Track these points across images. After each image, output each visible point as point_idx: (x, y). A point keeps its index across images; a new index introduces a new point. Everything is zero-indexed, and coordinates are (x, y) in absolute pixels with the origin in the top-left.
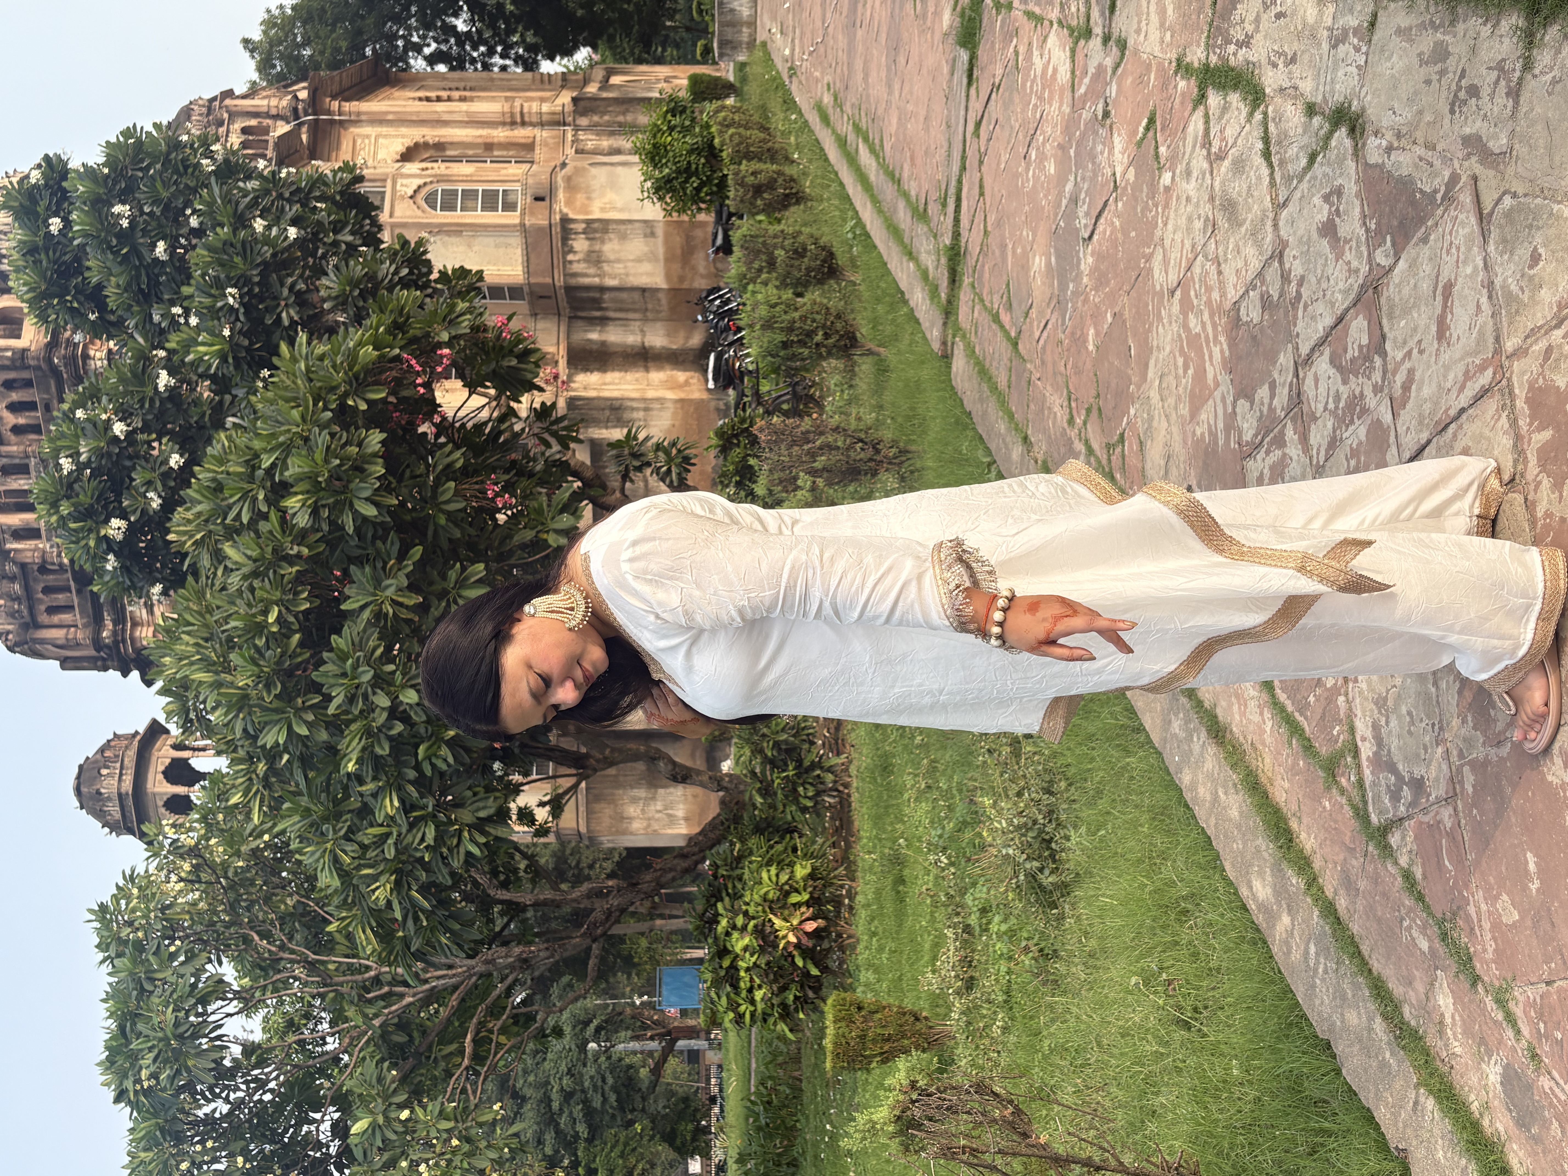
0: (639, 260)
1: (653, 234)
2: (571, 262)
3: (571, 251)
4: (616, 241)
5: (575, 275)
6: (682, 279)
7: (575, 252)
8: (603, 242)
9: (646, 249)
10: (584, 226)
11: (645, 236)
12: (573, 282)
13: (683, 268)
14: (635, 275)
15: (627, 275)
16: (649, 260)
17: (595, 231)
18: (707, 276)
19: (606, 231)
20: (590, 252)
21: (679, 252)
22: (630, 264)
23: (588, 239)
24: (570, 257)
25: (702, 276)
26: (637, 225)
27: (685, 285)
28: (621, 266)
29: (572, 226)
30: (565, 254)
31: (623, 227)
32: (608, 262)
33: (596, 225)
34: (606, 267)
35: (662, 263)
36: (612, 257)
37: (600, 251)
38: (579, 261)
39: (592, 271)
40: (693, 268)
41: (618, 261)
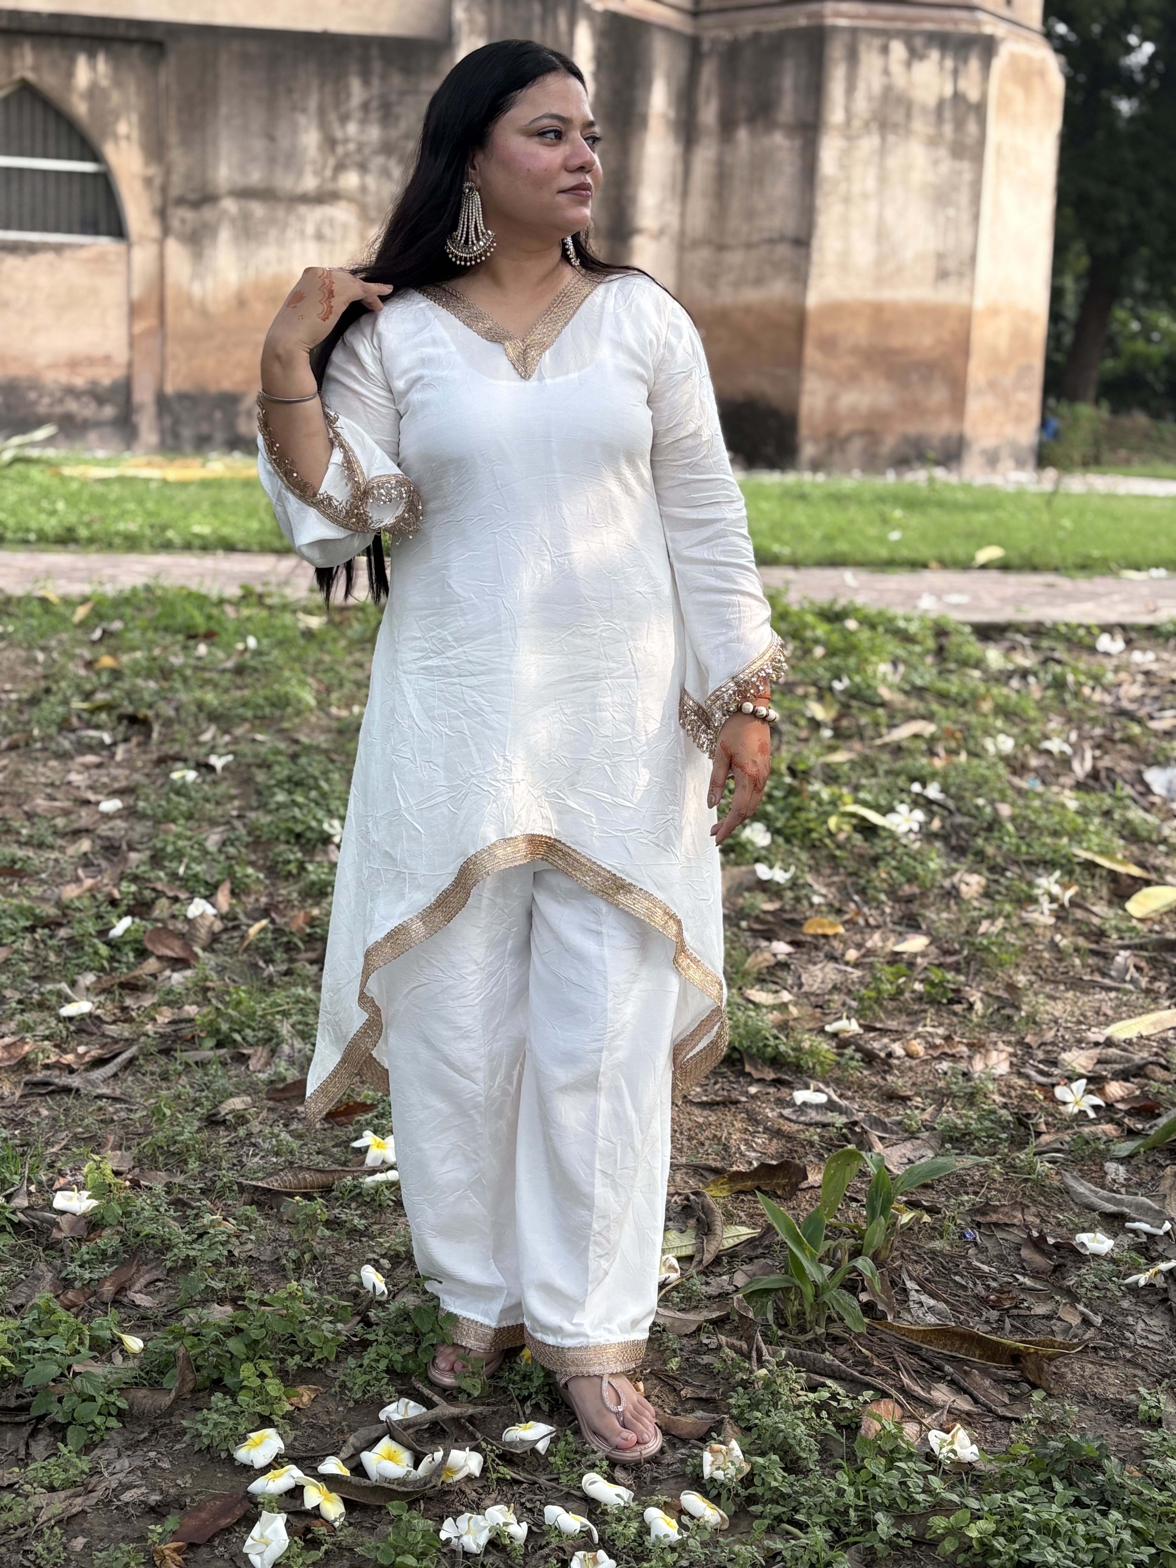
0: (881, 234)
1: (943, 275)
2: (885, 50)
3: (914, 54)
4: (931, 177)
5: (853, 57)
6: (828, 345)
7: (908, 65)
8: (933, 142)
9: (909, 254)
10: (973, 95)
11: (940, 256)
12: (836, 51)
13: (855, 350)
14: (845, 221)
15: (847, 200)
16: (880, 261)
17: (959, 125)
18: (831, 414)
19: (958, 151)
20: (907, 105)
21: (896, 341)
22: (872, 208)
23: (941, 104)
24: (898, 49)
25: (832, 400)
26: (967, 237)
27: (812, 354)
28: (871, 184)
29: (974, 64)
30: (908, 37)
31: (964, 198)
32: (883, 151)
33: (972, 127)
34: (869, 143)
35: (870, 295)
36: (892, 163)
37: (908, 132)
38: (886, 72)
39: (862, 105)
40: (853, 377)
41: (883, 179)
